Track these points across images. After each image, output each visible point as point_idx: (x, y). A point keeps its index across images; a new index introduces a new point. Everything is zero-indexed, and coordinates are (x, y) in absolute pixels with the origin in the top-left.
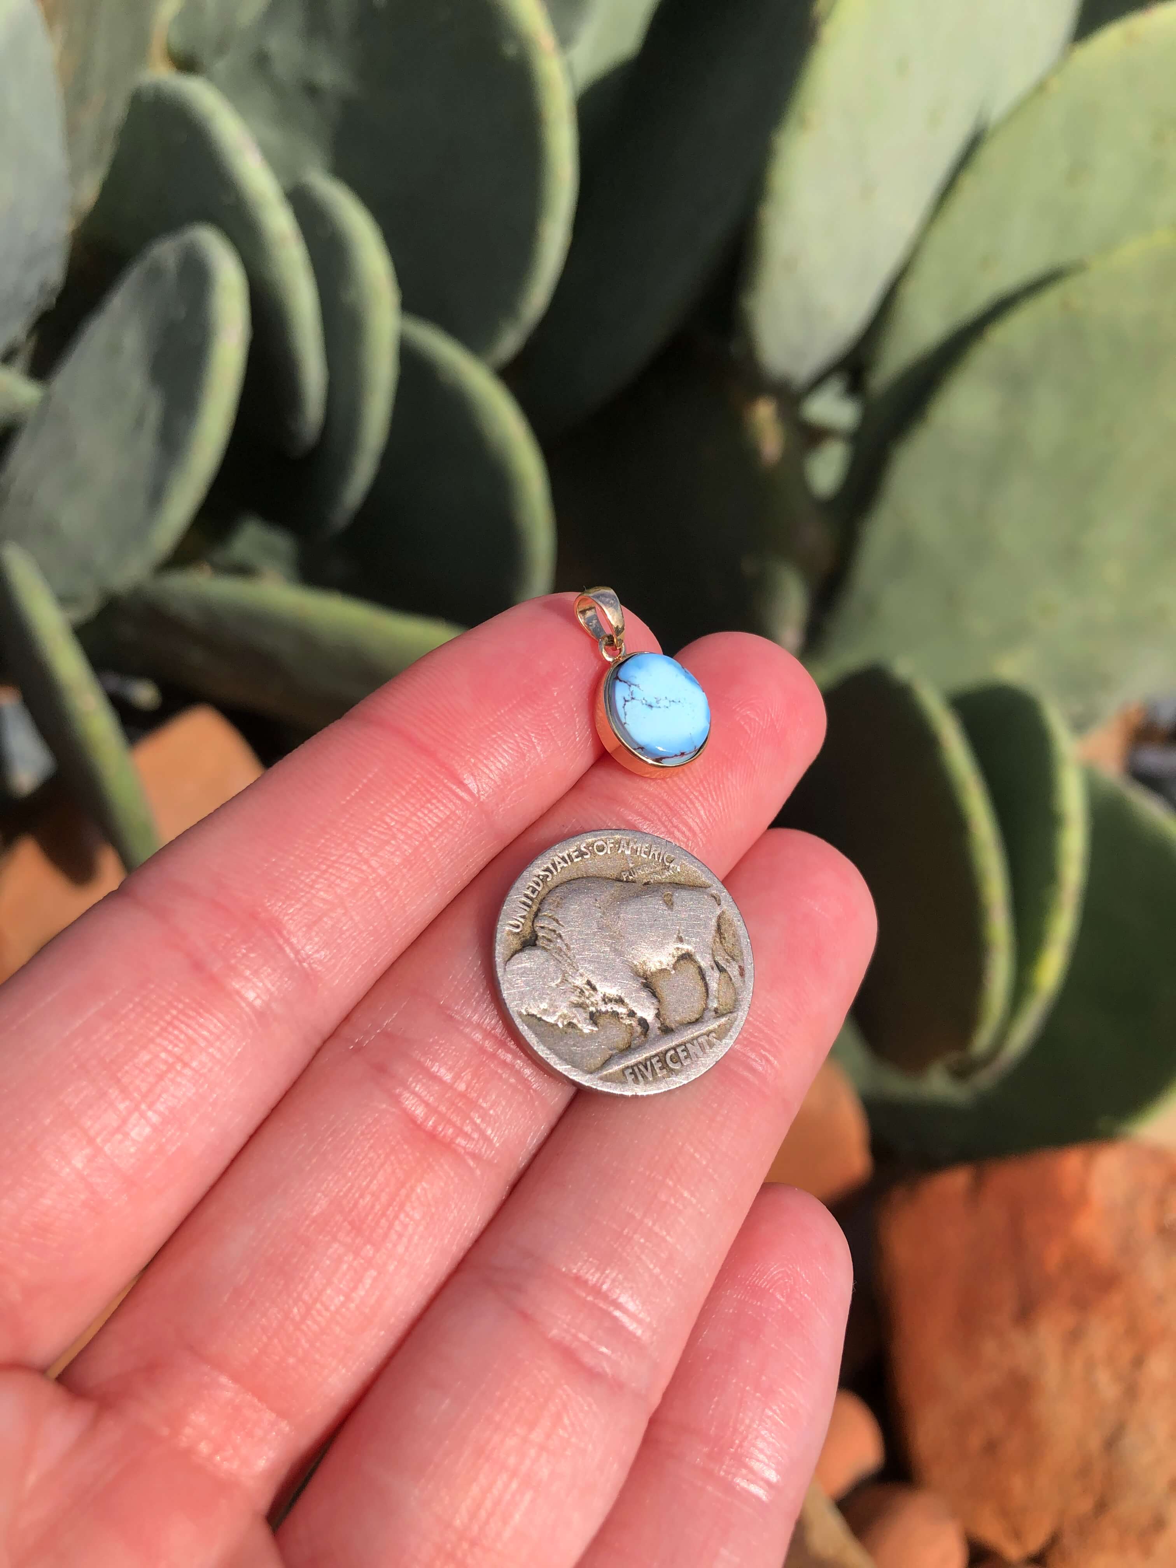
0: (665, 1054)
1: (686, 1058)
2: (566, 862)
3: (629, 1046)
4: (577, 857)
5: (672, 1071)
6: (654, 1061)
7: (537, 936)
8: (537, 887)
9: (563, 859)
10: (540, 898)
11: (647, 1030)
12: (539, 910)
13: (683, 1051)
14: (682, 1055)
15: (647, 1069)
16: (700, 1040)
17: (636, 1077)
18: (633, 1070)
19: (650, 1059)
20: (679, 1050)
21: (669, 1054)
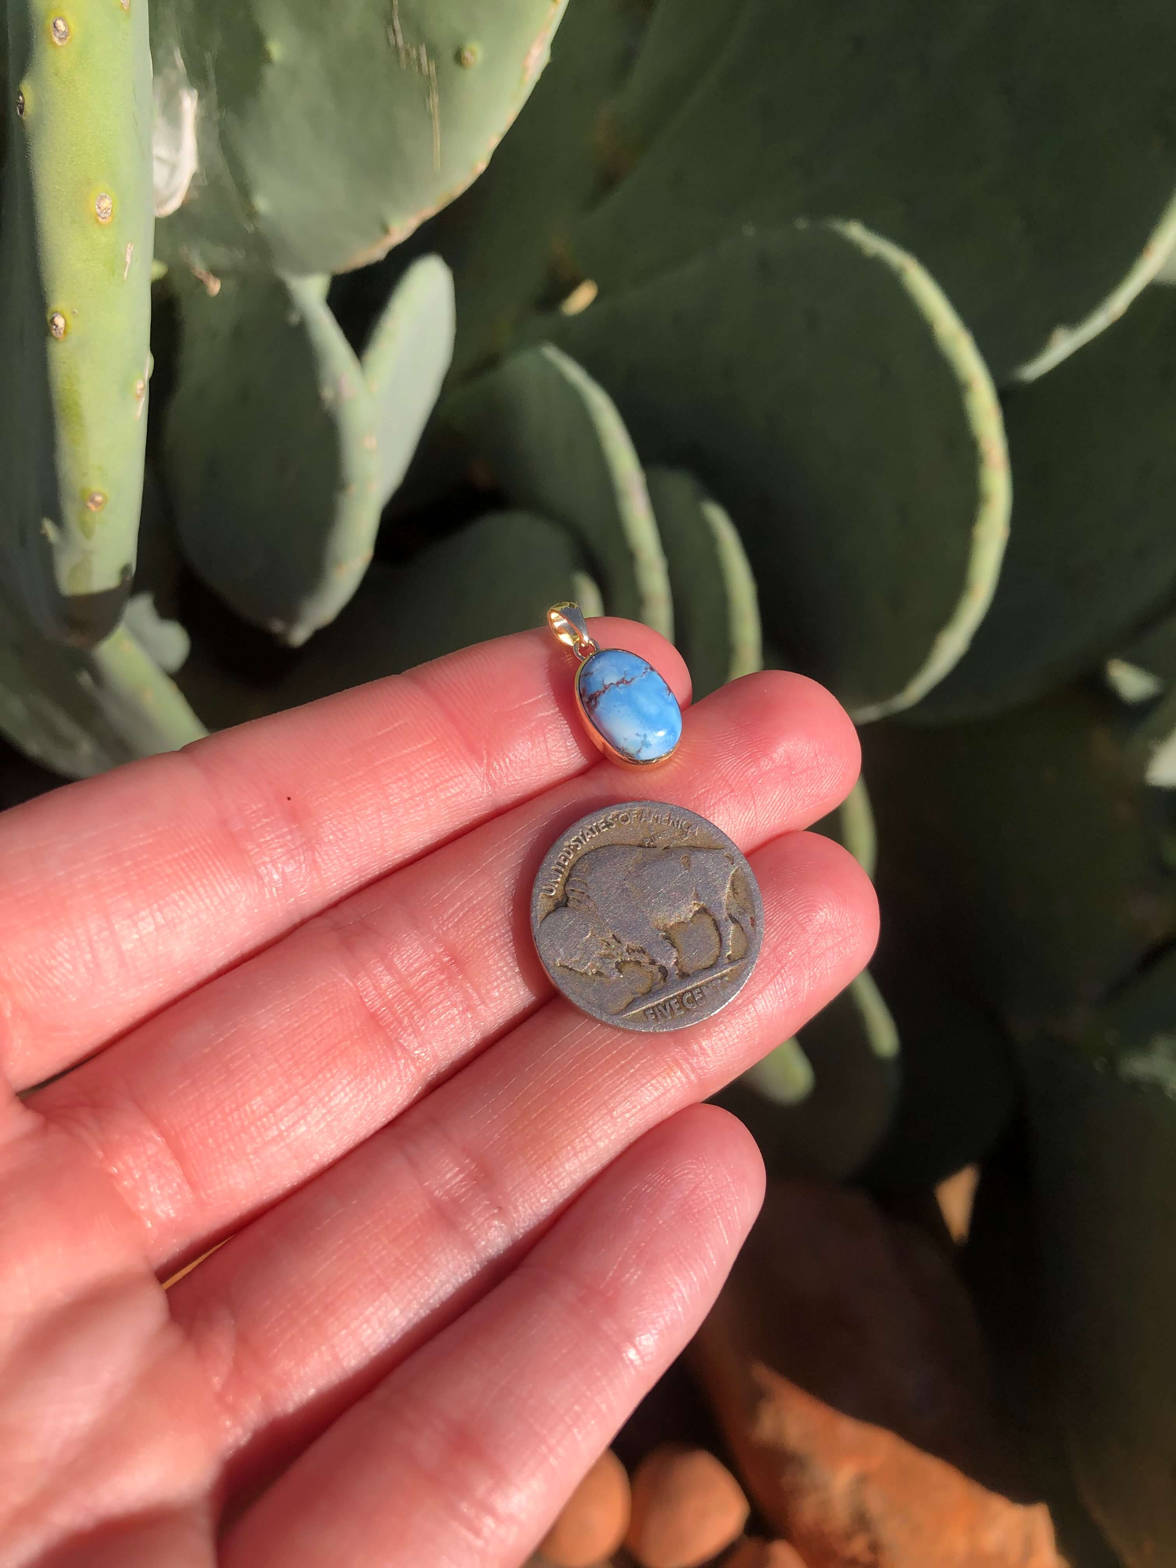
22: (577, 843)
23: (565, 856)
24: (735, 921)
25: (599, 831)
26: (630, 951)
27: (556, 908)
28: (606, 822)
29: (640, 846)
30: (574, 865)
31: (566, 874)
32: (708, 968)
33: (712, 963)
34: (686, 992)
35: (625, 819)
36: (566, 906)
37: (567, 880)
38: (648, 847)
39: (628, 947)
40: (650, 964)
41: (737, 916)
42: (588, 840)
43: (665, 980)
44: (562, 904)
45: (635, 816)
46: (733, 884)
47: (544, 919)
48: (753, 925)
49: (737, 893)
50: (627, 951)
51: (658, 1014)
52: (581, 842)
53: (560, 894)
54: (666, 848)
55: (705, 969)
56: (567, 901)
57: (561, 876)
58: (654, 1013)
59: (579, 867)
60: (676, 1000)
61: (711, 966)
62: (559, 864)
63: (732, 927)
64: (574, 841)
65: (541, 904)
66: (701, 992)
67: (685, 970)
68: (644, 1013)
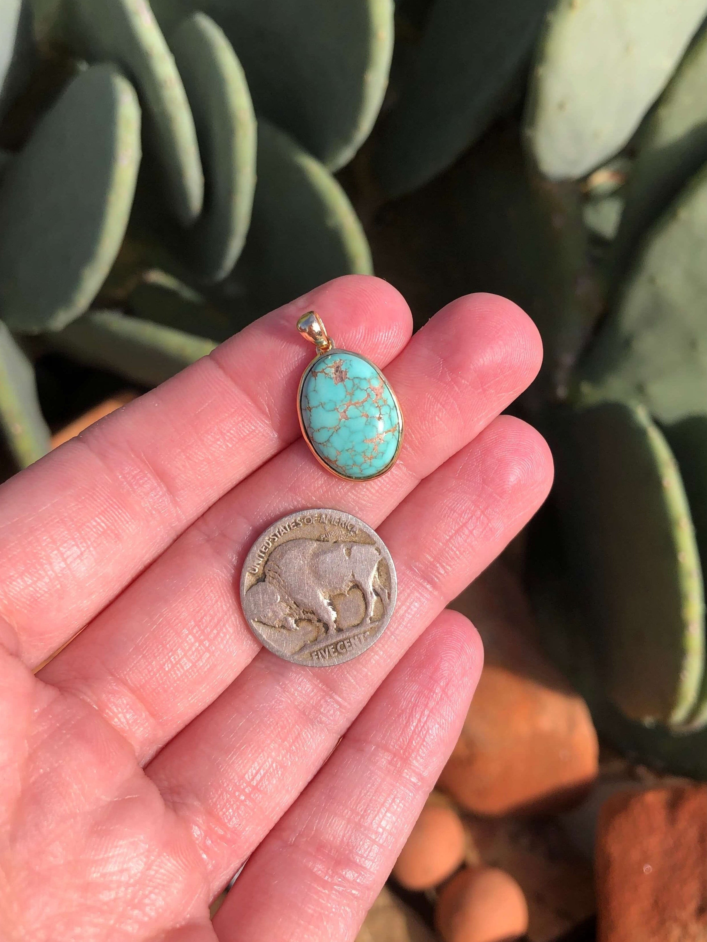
0: (337, 644)
1: (349, 646)
2: (287, 530)
3: (316, 639)
4: (294, 526)
5: (339, 653)
6: (330, 648)
7: (266, 576)
8: (268, 546)
9: (285, 528)
10: (269, 552)
11: (328, 630)
12: (268, 560)
13: (348, 643)
14: (347, 645)
15: (325, 653)
16: (359, 636)
17: (318, 657)
18: (317, 653)
19: (327, 646)
20: (345, 642)
21: (339, 644)
22: (275, 537)
23: (266, 546)
24: (377, 594)
25: (290, 529)
26: (305, 612)
27: (257, 582)
28: (295, 522)
29: (318, 540)
30: (271, 553)
31: (266, 559)
32: (356, 626)
33: (359, 622)
34: (340, 641)
35: (309, 521)
36: (264, 581)
37: (266, 563)
38: (323, 541)
39: (304, 610)
40: (318, 621)
41: (379, 591)
42: (282, 534)
43: (326, 633)
44: (262, 579)
45: (316, 518)
46: (378, 569)
47: (248, 590)
48: (389, 598)
49: (381, 575)
50: (303, 612)
51: (320, 656)
52: (277, 536)
53: (261, 572)
54: (335, 542)
55: (354, 626)
56: (265, 577)
57: (262, 559)
58: (317, 654)
59: (274, 554)
60: (332, 647)
61: (358, 625)
62: (261, 551)
63: (375, 597)
64: (272, 536)
65: (248, 579)
66: (350, 642)
67: (340, 626)
68: (311, 654)
